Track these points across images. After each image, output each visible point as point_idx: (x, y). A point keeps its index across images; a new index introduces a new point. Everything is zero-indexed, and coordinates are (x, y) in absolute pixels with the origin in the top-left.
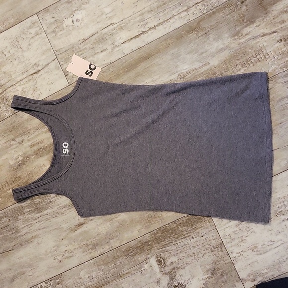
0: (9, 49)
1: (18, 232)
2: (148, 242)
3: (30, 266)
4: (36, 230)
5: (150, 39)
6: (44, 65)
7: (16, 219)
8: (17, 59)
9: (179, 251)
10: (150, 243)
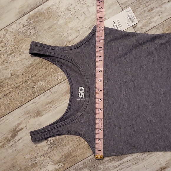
0: (73, 6)
7: (96, 168)
8: (83, 14)
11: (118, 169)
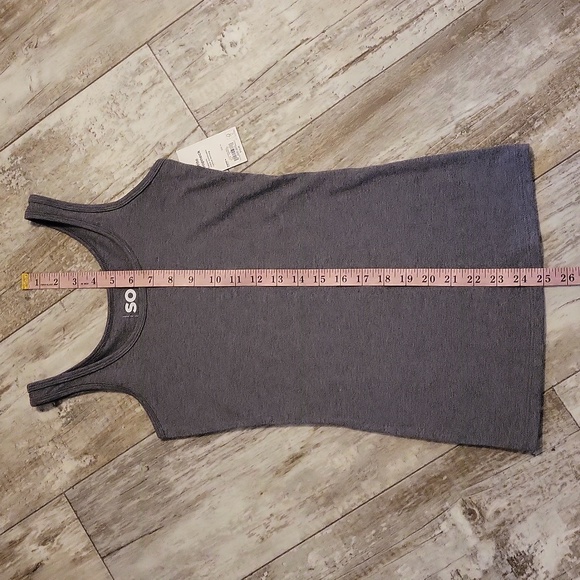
0: (100, 121)
1: (168, 489)
2: (441, 476)
3: (203, 555)
4: (204, 482)
5: (386, 62)
6: (175, 143)
7: (159, 463)
8: (120, 138)
9: (509, 486)
10: (445, 478)
11: (204, 462)
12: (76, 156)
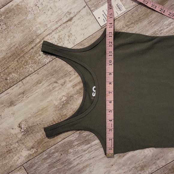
12: (30, 17)
